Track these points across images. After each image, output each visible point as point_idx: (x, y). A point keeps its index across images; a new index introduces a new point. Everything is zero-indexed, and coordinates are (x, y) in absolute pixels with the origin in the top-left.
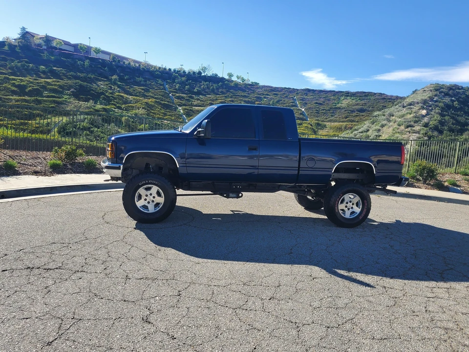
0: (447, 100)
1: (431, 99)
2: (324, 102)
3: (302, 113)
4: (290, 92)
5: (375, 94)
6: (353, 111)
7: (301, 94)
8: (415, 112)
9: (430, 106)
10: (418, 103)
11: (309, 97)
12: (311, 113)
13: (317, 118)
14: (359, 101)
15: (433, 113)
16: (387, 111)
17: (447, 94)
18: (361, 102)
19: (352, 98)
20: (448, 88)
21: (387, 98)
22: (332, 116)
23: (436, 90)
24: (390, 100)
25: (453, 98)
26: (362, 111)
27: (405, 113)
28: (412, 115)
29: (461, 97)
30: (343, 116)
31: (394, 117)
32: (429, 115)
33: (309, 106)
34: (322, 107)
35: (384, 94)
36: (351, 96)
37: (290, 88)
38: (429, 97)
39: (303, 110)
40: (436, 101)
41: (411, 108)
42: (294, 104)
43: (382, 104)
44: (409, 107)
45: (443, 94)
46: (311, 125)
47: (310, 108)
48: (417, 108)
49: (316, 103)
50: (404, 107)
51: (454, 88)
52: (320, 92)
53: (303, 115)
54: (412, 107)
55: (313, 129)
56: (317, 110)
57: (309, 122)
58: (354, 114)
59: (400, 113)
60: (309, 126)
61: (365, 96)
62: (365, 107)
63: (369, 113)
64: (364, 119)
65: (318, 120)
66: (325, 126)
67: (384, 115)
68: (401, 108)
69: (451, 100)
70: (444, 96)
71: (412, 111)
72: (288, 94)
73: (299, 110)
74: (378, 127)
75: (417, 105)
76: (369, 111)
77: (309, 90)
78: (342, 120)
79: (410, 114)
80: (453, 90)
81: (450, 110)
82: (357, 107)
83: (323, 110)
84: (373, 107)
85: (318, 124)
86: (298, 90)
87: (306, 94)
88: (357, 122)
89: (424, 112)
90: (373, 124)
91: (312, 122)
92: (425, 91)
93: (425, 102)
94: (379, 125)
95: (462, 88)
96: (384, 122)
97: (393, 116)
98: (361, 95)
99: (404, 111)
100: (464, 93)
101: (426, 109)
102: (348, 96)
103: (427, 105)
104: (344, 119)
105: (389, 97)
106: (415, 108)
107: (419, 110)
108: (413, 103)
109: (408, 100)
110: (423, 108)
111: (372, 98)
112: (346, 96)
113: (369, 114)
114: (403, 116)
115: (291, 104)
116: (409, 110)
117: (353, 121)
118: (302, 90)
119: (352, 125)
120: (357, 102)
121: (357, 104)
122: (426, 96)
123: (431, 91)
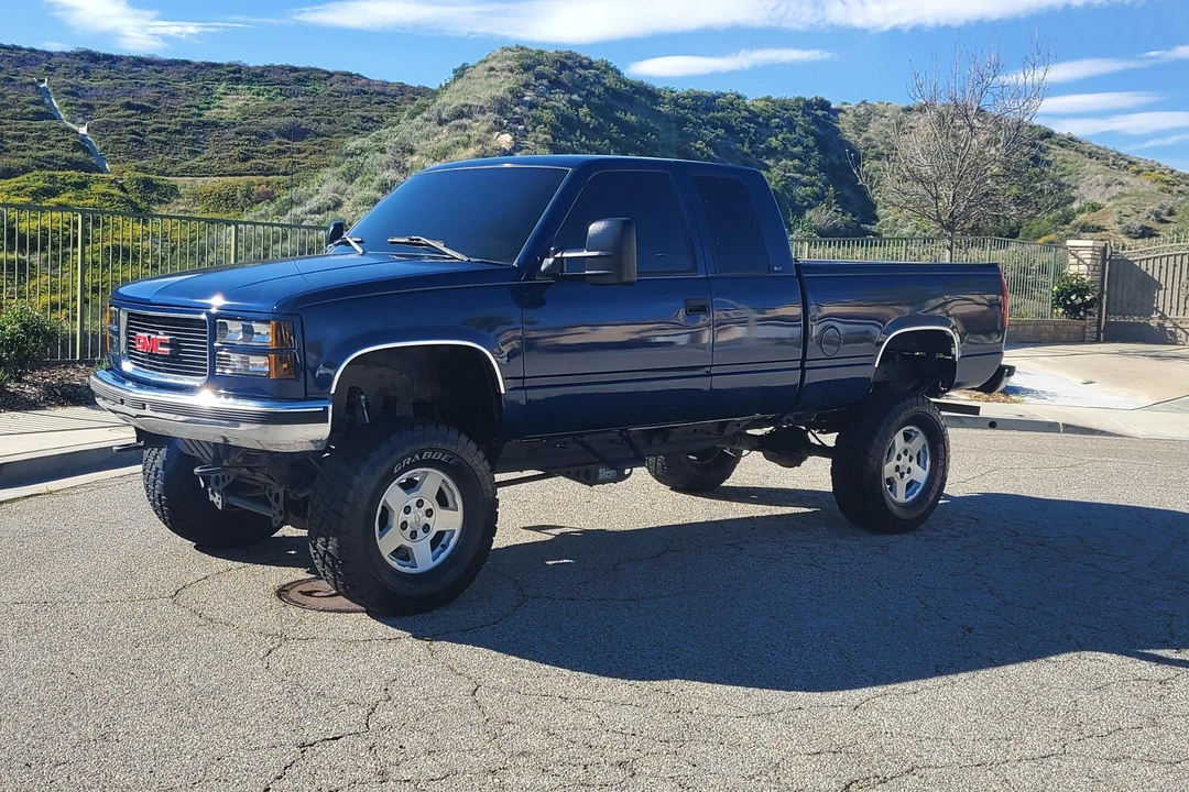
0: (560, 100)
1: (517, 96)
2: (155, 103)
3: (81, 145)
4: (22, 62)
5: (331, 75)
6: (264, 136)
7: (62, 70)
8: (479, 142)
9: (519, 121)
10: (482, 111)
11: (98, 82)
12: (115, 142)
13: (138, 163)
14: (280, 98)
15: (529, 143)
16: (390, 136)
17: (555, 84)
18: (287, 103)
19: (256, 88)
20: (556, 62)
21: (372, 89)
22: (194, 153)
23: (527, 69)
24: (382, 98)
25: (575, 97)
26: (295, 133)
27: (449, 142)
28: (471, 151)
29: (593, 94)
30: (235, 152)
31: (415, 158)
32: (521, 149)
33: (102, 116)
34: (151, 122)
35: (359, 77)
36: (250, 82)
37: (20, 49)
38: (511, 91)
39: (83, 130)
40: (532, 106)
41: (465, 128)
42: (43, 109)
43: (359, 112)
44: (457, 122)
45: (545, 82)
46: (122, 188)
47: (107, 125)
48: (485, 127)
49: (128, 106)
50: (441, 122)
51: (569, 62)
52: (135, 65)
53: (86, 150)
54: (465, 121)
55: (129, 201)
56: (134, 133)
57: (112, 176)
58: (271, 146)
59: (432, 144)
60: (116, 191)
61: (299, 81)
62: (304, 120)
63: (319, 140)
64: (308, 162)
65: (144, 170)
66: (173, 190)
67: (382, 151)
68: (432, 127)
69: (570, 101)
70: (549, 89)
71: (469, 137)
72: (12, 70)
73: (68, 130)
74: (369, 193)
75: (480, 117)
76: (318, 135)
77: (94, 58)
78: (230, 168)
79: (466, 146)
80: (570, 69)
81: (573, 133)
82: (274, 120)
83: (159, 130)
84: (330, 122)
85: (148, 185)
86: (50, 55)
87: (87, 74)
88: (285, 174)
89: (505, 140)
90: (351, 180)
91: (125, 176)
92: (492, 69)
93: (501, 107)
94: (375, 184)
95: (591, 65)
96: (390, 174)
97: (412, 152)
98: (283, 78)
99: (445, 136)
100: (598, 81)
101: (511, 130)
102: (238, 80)
103: (510, 115)
104: (238, 165)
105: (378, 89)
106: (478, 127)
107: (490, 131)
108: (465, 109)
109: (451, 101)
110: (501, 128)
111: (322, 89)
112: (231, 79)
113: (321, 145)
114: (444, 153)
115: (33, 108)
116: (459, 132)
117: (268, 172)
118: (67, 55)
119: (268, 184)
120: (274, 104)
121: (276, 111)
122: (502, 85)
123: (511, 71)
